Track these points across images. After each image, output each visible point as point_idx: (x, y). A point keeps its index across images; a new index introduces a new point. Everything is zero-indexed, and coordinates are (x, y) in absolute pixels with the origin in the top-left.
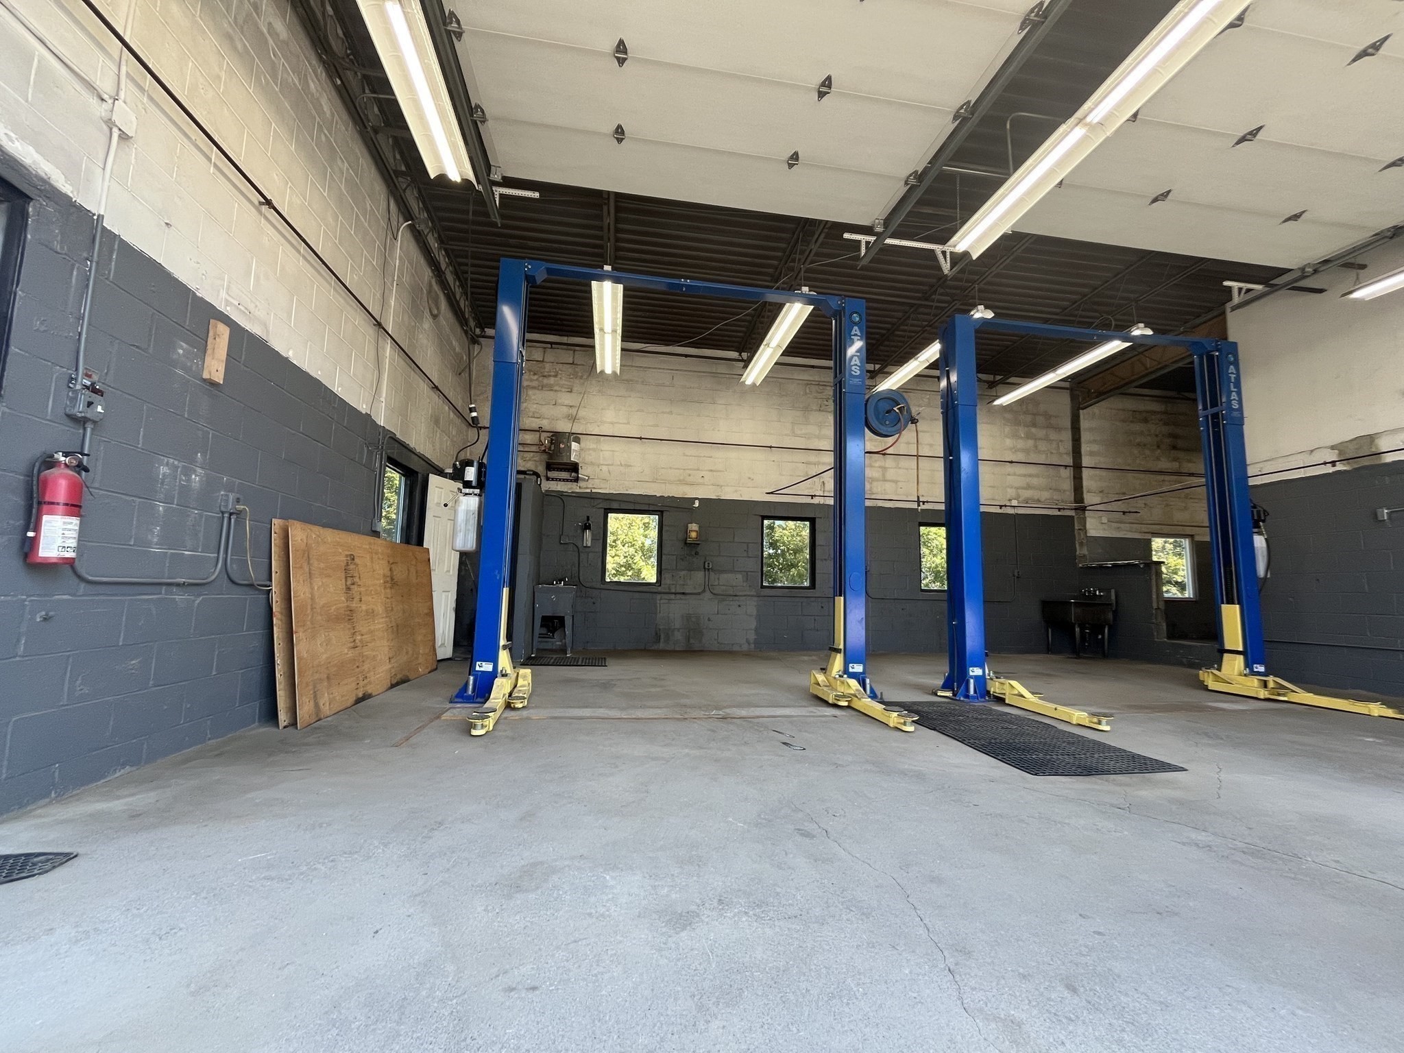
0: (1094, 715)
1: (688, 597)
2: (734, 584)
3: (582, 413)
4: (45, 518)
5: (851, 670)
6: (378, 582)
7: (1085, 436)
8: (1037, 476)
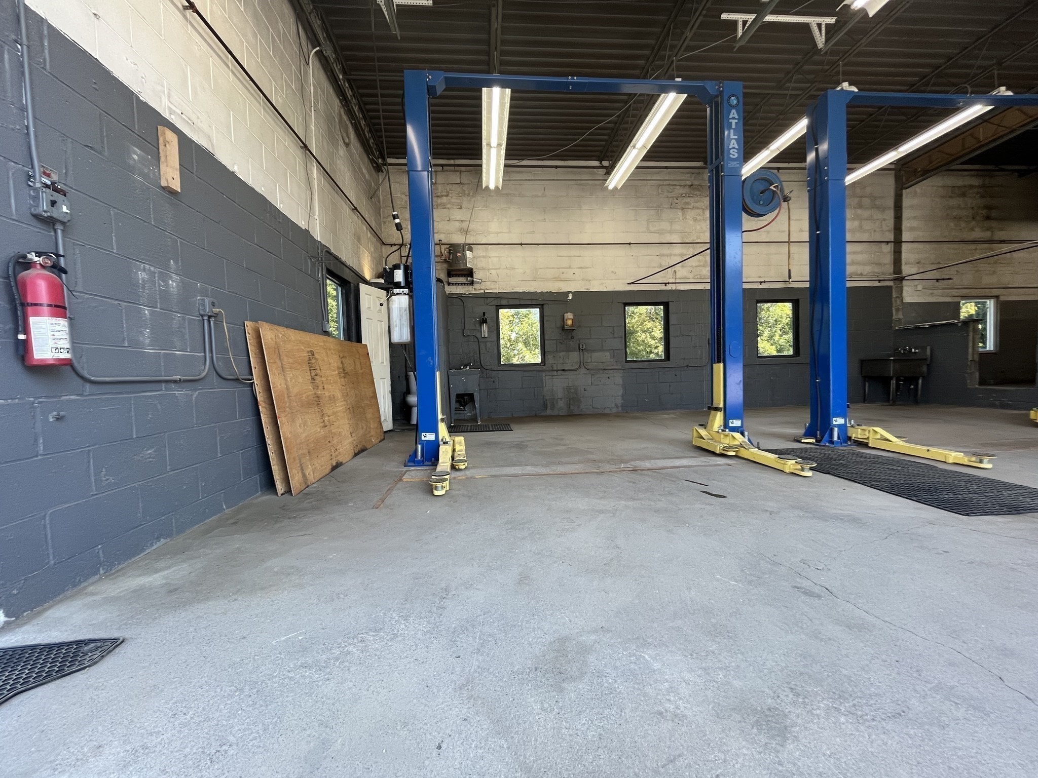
0: (975, 454)
1: (567, 373)
2: (604, 361)
3: (472, 226)
4: (32, 320)
5: (731, 425)
6: (334, 373)
7: (906, 214)
8: (861, 253)
